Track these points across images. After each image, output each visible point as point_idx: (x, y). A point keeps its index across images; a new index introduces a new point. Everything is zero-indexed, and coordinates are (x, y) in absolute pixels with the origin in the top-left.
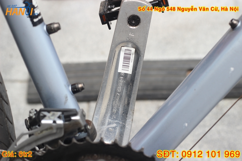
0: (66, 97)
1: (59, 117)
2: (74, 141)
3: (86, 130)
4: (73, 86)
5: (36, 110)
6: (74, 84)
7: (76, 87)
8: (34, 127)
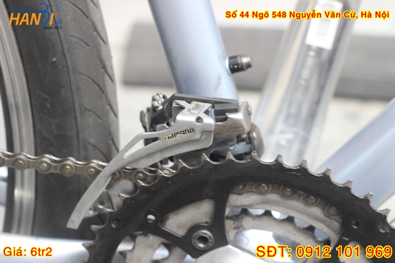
0: (219, 79)
1: (207, 112)
2: (230, 156)
3: (250, 140)
4: (232, 60)
5: (164, 97)
6: (235, 57)
7: (237, 61)
8: (159, 126)
